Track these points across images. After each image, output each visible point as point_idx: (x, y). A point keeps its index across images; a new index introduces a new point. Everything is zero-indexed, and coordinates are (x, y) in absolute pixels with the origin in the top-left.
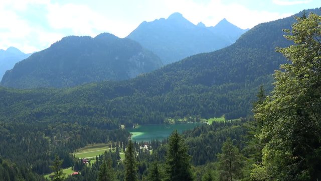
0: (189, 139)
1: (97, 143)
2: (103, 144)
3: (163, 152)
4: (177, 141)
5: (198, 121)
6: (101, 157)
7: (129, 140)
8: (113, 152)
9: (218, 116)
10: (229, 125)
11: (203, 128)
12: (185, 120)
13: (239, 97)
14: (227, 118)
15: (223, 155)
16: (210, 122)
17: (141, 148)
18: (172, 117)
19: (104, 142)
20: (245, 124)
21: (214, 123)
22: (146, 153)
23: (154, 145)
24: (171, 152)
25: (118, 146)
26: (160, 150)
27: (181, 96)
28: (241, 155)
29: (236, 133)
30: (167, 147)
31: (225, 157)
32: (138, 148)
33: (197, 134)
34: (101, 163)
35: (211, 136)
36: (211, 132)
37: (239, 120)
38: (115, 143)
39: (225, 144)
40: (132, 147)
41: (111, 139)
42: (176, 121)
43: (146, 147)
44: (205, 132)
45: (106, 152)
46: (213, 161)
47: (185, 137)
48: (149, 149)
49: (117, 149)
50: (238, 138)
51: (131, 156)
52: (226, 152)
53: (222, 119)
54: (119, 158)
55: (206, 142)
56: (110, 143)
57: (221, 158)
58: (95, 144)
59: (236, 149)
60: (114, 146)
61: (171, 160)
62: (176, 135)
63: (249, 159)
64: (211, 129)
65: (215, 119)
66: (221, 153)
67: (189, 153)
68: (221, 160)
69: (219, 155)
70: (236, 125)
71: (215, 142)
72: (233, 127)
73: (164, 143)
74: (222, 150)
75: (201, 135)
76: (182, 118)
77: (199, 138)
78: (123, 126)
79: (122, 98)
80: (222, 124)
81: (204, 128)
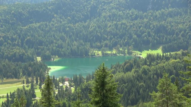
0: (119, 75)
1: (8, 78)
2: (15, 80)
3: (87, 89)
4: (104, 77)
5: (130, 53)
6: (12, 95)
7: (46, 75)
8: (27, 89)
9: (154, 48)
10: (167, 59)
11: (135, 61)
12: (114, 52)
13: (180, 26)
14: (164, 51)
15: (158, 94)
16: (144, 55)
17: (61, 85)
18: (99, 48)
19: (16, 78)
20: (185, 58)
21: (149, 56)
22: (66, 90)
23: (77, 81)
24: (97, 89)
25: (33, 82)
26: (83, 87)
27: (109, 24)
28: (180, 94)
29: (175, 68)
30: (93, 84)
31: (162, 97)
32: (57, 85)
33: (129, 69)
34: (12, 102)
35: (145, 72)
36: (146, 67)
37: (179, 52)
38: (30, 79)
39: (161, 81)
40: (50, 83)
41: (24, 74)
42: (103, 54)
43: (67, 83)
44: (138, 66)
45: (18, 89)
46: (147, 101)
47: (114, 73)
48: (71, 86)
49: (32, 86)
50: (177, 75)
51: (50, 94)
52: (162, 91)
53: (159, 52)
54: (34, 96)
55: (139, 78)
56: (24, 79)
57: (156, 97)
58: (5, 80)
59: (174, 87)
60: (28, 82)
61: (97, 99)
62: (104, 70)
63: (189, 99)
64: (145, 63)
65: (150, 52)
66: (156, 91)
67: (118, 91)
68: (156, 99)
69: (154, 93)
70: (176, 59)
71: (150, 78)
72: (172, 61)
73: (88, 79)
74: (158, 88)
75: (133, 70)
76: (111, 49)
77: (131, 74)
78: (39, 59)
79: (38, 24)
80: (158, 57)
81: (137, 62)
